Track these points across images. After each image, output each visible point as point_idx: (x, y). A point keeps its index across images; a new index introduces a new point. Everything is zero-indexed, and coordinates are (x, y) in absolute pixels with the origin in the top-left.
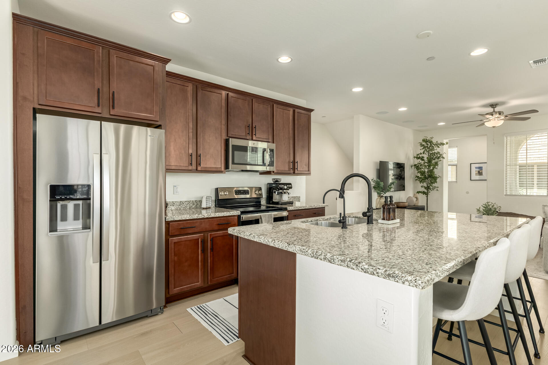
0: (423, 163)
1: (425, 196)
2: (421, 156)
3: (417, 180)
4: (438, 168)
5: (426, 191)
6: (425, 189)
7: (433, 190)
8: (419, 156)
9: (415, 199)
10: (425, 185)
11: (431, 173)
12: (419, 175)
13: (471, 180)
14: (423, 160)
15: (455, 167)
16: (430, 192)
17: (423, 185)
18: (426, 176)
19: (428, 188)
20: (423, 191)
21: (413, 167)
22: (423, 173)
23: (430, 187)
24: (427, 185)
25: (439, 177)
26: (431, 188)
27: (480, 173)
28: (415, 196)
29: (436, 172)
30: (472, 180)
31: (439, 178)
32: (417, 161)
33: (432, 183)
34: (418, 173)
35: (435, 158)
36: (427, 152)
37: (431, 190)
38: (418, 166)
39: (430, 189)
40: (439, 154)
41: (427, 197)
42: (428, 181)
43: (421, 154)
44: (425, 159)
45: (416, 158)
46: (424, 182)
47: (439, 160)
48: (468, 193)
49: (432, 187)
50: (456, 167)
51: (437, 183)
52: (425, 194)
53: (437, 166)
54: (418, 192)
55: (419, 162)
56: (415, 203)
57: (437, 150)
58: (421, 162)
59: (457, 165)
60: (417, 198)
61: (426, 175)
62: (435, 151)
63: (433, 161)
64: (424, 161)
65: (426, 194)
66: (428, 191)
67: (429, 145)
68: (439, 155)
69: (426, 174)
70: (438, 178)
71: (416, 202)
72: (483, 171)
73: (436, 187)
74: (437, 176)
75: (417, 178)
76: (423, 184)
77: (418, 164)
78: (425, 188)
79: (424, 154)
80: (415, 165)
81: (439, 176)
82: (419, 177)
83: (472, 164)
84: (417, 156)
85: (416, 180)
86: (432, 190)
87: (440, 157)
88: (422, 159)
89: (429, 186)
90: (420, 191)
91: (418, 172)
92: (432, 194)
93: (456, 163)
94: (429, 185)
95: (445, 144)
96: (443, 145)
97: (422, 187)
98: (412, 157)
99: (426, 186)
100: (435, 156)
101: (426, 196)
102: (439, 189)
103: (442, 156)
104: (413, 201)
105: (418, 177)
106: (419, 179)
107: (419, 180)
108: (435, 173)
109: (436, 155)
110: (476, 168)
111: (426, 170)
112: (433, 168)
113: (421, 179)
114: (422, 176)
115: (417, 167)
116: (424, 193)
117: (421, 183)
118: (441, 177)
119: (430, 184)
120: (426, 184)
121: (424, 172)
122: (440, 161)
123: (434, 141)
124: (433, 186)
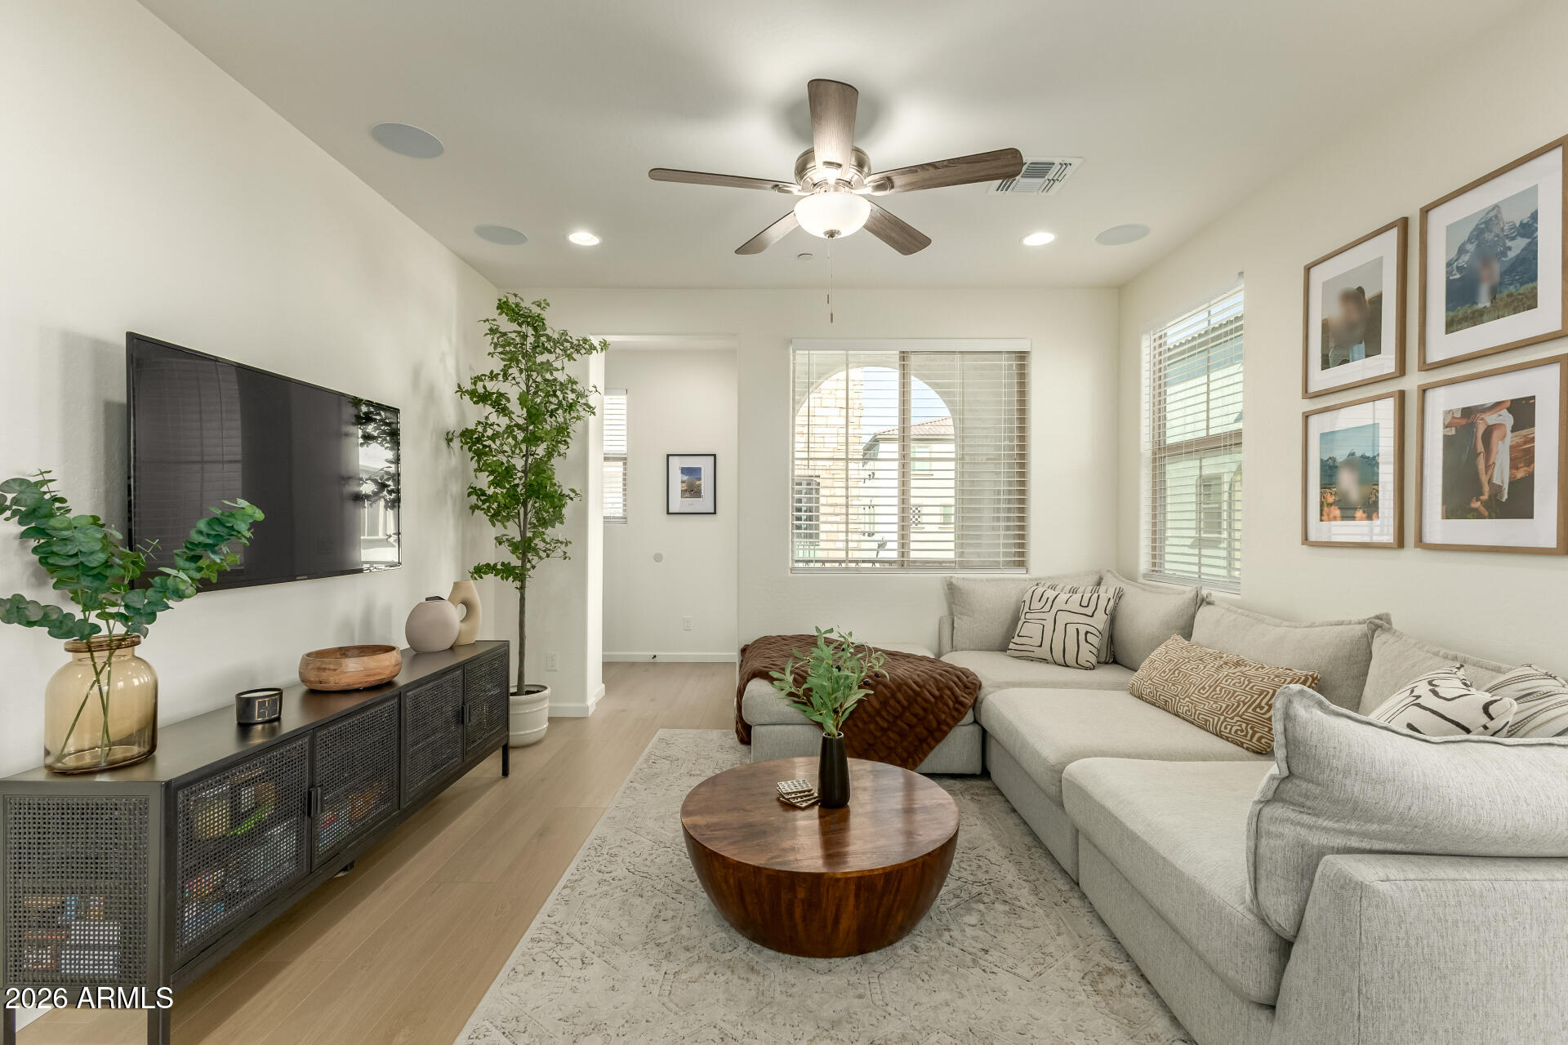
0: (503, 427)
1: (511, 585)
2: (492, 386)
3: (478, 507)
4: (567, 451)
5: (516, 562)
6: (513, 552)
7: (548, 556)
8: (484, 387)
9: (455, 613)
10: (513, 531)
11: (537, 475)
12: (484, 481)
13: (668, 513)
14: (504, 411)
15: (621, 463)
16: (533, 567)
17: (505, 532)
18: (519, 490)
19: (524, 548)
20: (503, 564)
21: (456, 444)
22: (502, 475)
23: (537, 541)
24: (523, 534)
25: (572, 495)
26: (541, 545)
27: (693, 491)
28: (462, 595)
29: (561, 474)
30: (670, 511)
31: (572, 499)
32: (475, 414)
33: (544, 523)
34: (475, 470)
35: (557, 409)
36: (521, 371)
37: (538, 555)
38: (479, 440)
39: (535, 551)
40: (573, 391)
41: (522, 588)
42: (526, 514)
43: (493, 376)
44: (514, 406)
45: (467, 397)
46: (508, 518)
47: (574, 414)
48: (658, 558)
49: (544, 541)
50: (625, 464)
51: (562, 523)
52: (511, 579)
53: (562, 447)
54: (480, 571)
55: (487, 418)
56: (456, 634)
57: (564, 370)
58: (493, 418)
59: (625, 459)
60: (468, 605)
61: (517, 485)
62: (555, 373)
63: (549, 419)
64: (511, 419)
65: (516, 574)
66: (524, 558)
67: (531, 339)
68: (571, 396)
69: (517, 481)
70: (569, 501)
71: (464, 626)
72: (702, 482)
73: (562, 543)
74: (566, 492)
75: (474, 498)
76: (505, 527)
77: (480, 429)
78: (515, 547)
79: (506, 377)
80: (466, 434)
81: (573, 491)
82: (483, 493)
83: (670, 457)
84: (475, 384)
85: (474, 508)
86: (543, 555)
87: (576, 402)
88: (498, 403)
89: (530, 540)
90: (488, 565)
91: (479, 470)
92: (545, 573)
93: (624, 449)
94: (529, 534)
95: (595, 348)
96: (589, 352)
97: (499, 541)
98: (448, 392)
99: (518, 538)
100: (557, 397)
101: (518, 584)
102: (573, 552)
103: (583, 401)
104: (446, 624)
105: (480, 493)
106: (484, 502)
107: (485, 506)
108: (557, 479)
109: (558, 393)
110: (682, 473)
111: (519, 463)
112: (549, 454)
113: (495, 506)
114: (498, 490)
115: (471, 439)
116: (506, 571)
117: (494, 525)
118: (581, 495)
119: (535, 526)
120: (520, 528)
121: (509, 471)
122: (578, 418)
123: (553, 328)
124: (548, 540)
